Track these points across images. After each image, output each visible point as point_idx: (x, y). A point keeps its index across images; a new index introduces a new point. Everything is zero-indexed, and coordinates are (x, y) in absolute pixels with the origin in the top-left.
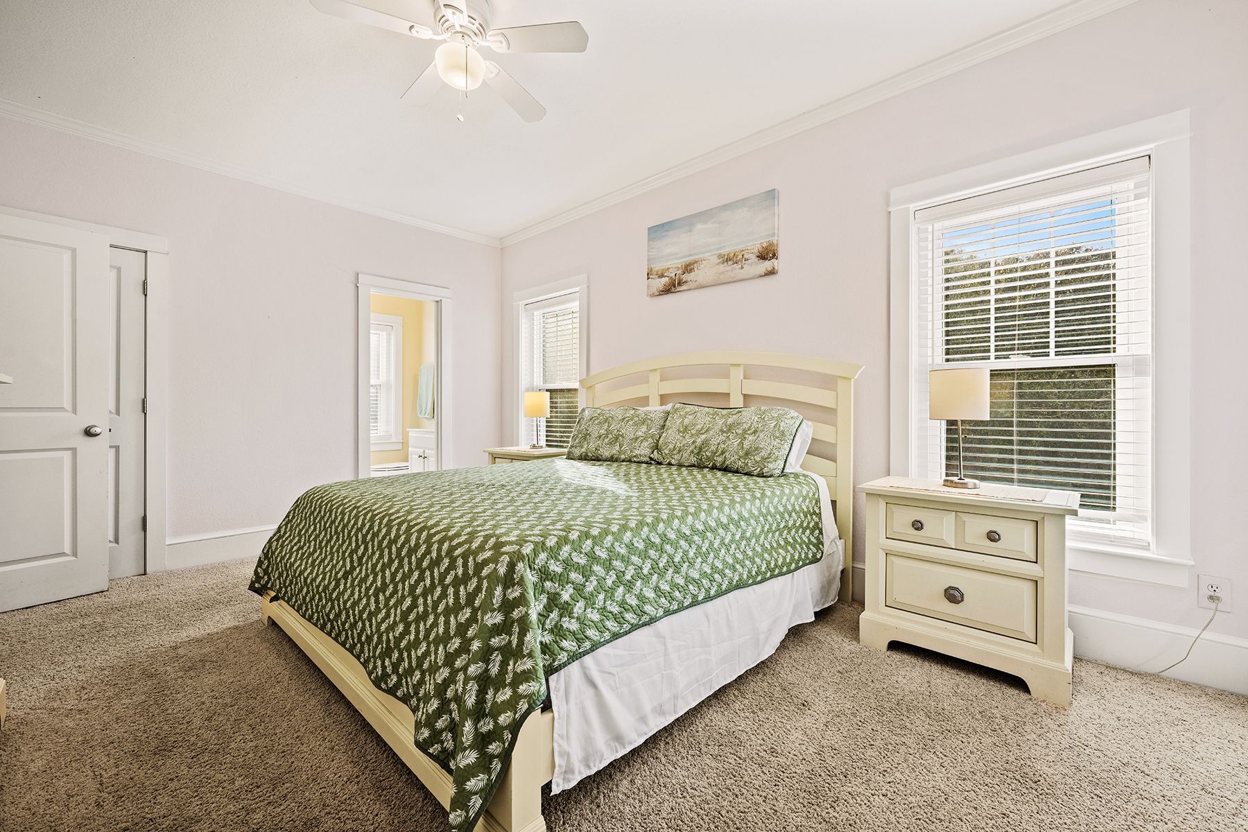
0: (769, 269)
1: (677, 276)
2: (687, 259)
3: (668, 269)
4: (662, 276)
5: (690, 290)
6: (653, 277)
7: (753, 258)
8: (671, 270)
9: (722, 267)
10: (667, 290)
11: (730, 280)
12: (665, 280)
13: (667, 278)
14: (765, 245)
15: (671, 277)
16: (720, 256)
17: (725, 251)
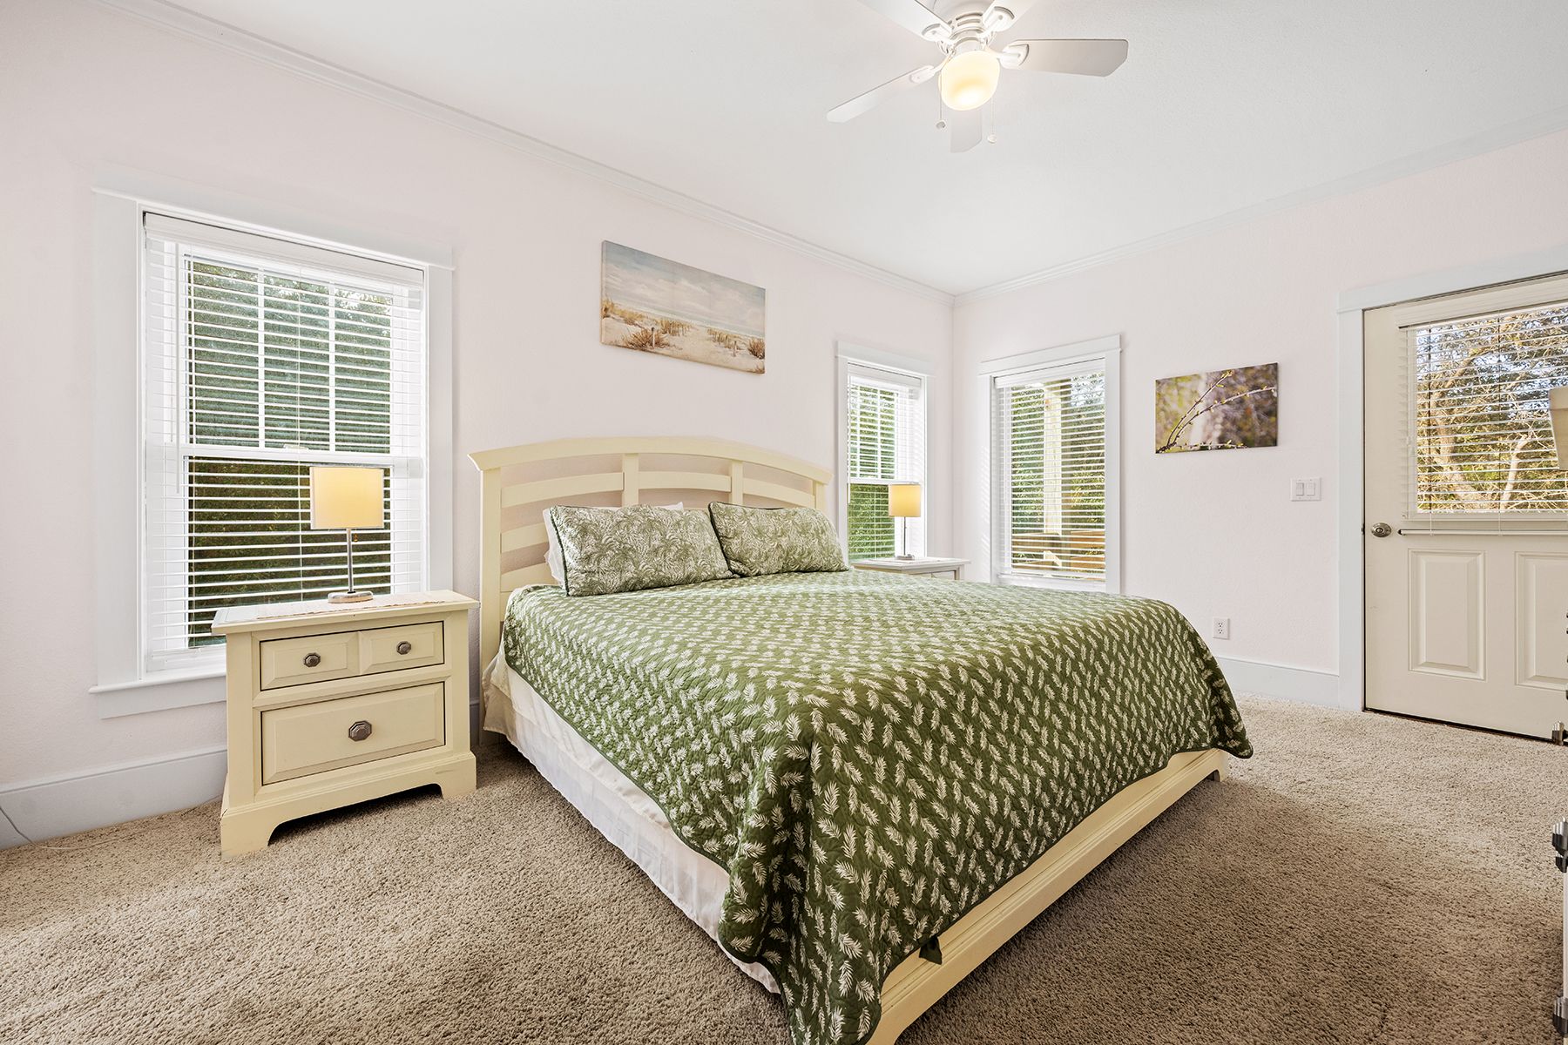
0: (760, 368)
1: (655, 333)
2: (670, 316)
3: (641, 316)
4: (630, 322)
5: (669, 356)
6: (617, 317)
7: (745, 351)
8: (645, 320)
9: (713, 345)
10: (642, 344)
11: (721, 363)
12: (634, 330)
13: (639, 330)
14: (756, 341)
15: (646, 331)
16: (710, 331)
17: (718, 328)
